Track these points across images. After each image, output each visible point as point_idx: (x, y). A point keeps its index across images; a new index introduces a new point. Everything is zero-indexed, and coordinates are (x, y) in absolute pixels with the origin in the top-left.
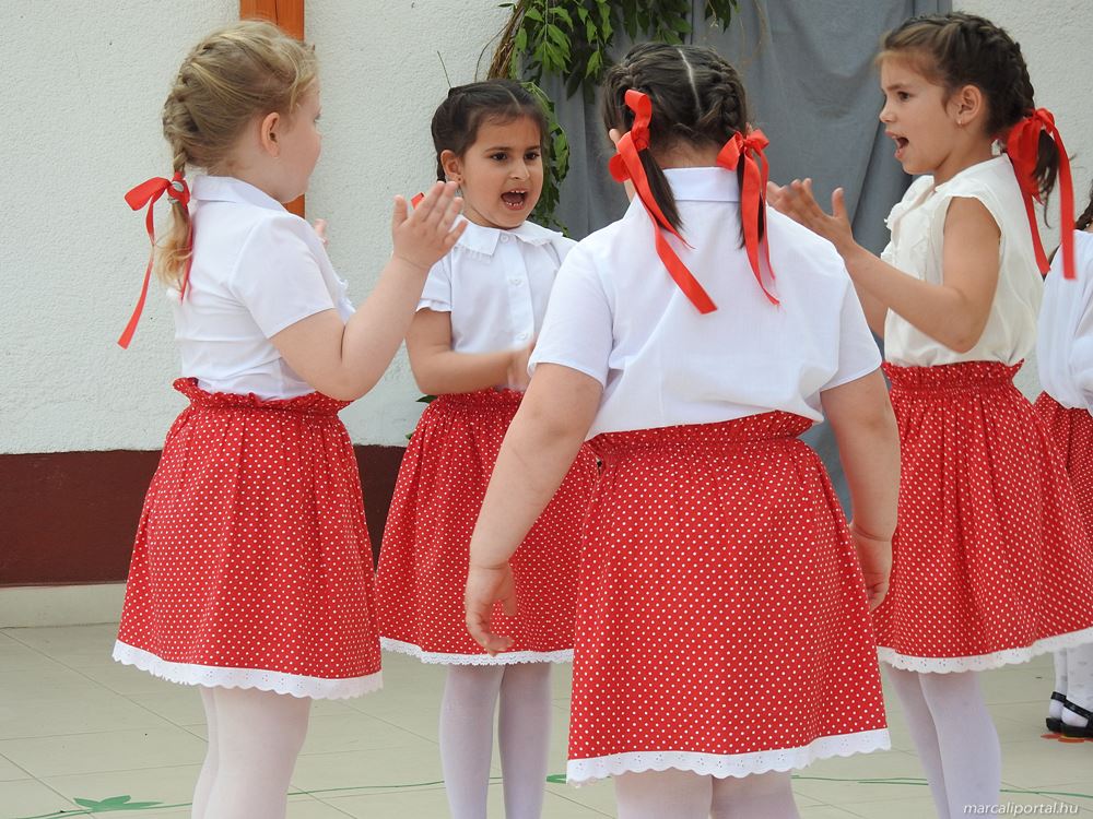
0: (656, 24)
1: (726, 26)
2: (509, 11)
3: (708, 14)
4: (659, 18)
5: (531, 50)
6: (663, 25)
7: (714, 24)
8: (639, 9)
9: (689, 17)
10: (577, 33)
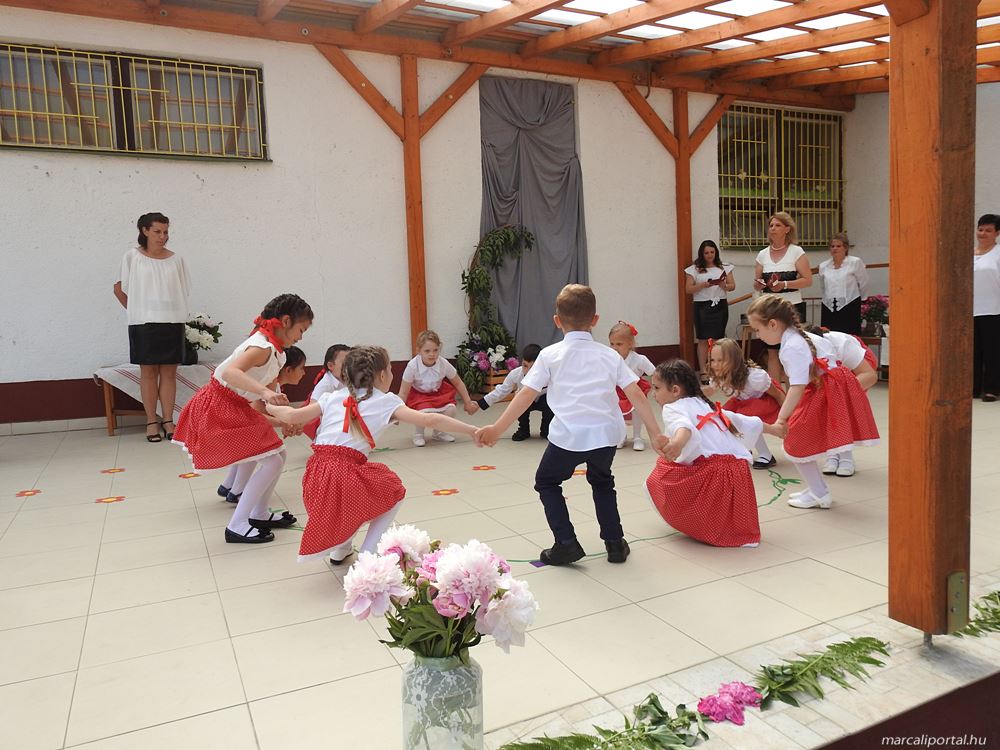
0: (513, 250)
1: (531, 250)
2: (476, 248)
3: (526, 247)
5: (482, 258)
6: (515, 250)
7: (527, 249)
8: (509, 246)
9: (521, 249)
10: (494, 253)
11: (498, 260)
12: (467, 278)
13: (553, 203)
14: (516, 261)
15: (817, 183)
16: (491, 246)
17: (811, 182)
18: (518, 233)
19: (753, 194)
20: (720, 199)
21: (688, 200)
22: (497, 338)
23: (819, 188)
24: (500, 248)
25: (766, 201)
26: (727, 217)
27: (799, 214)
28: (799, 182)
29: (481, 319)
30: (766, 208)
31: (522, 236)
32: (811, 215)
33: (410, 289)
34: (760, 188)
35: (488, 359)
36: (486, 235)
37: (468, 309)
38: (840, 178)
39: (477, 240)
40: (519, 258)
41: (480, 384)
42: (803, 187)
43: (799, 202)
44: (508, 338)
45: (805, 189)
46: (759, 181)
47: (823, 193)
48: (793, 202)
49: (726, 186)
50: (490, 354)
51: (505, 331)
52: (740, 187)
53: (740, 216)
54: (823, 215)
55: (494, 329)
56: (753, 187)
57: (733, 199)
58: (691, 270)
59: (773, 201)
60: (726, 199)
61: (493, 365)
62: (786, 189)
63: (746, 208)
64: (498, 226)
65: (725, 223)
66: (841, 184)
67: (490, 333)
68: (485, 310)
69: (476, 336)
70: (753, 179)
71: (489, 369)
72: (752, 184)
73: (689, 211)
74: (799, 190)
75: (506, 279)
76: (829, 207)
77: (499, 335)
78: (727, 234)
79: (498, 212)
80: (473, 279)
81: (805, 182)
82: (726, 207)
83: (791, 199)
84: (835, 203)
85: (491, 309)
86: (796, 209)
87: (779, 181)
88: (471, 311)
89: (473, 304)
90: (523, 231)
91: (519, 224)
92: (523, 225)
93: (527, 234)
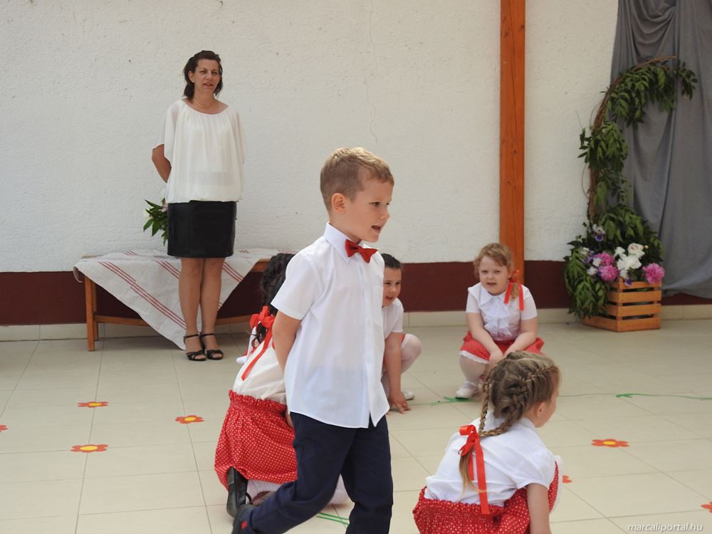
1: (691, 97)
2: (604, 94)
3: (683, 93)
4: (664, 95)
5: (613, 109)
7: (686, 97)
8: (656, 92)
9: (675, 94)
10: (631, 102)
11: (638, 113)
12: (588, 140)
14: (665, 115)
16: (628, 92)
18: (672, 71)
22: (631, 232)
24: (642, 94)
29: (607, 203)
33: (501, 155)
35: (614, 265)
36: (621, 75)
37: (587, 186)
39: (605, 83)
40: (671, 110)
41: (601, 302)
44: (648, 232)
50: (618, 258)
51: (644, 222)
55: (627, 218)
61: (624, 274)
64: (640, 61)
67: (621, 225)
68: (614, 189)
69: (598, 229)
71: (616, 280)
75: (649, 141)
77: (635, 228)
79: (639, 39)
80: (597, 142)
85: (623, 186)
88: (593, 190)
89: (595, 180)
90: (679, 68)
91: (675, 57)
92: (680, 58)
93: (685, 72)
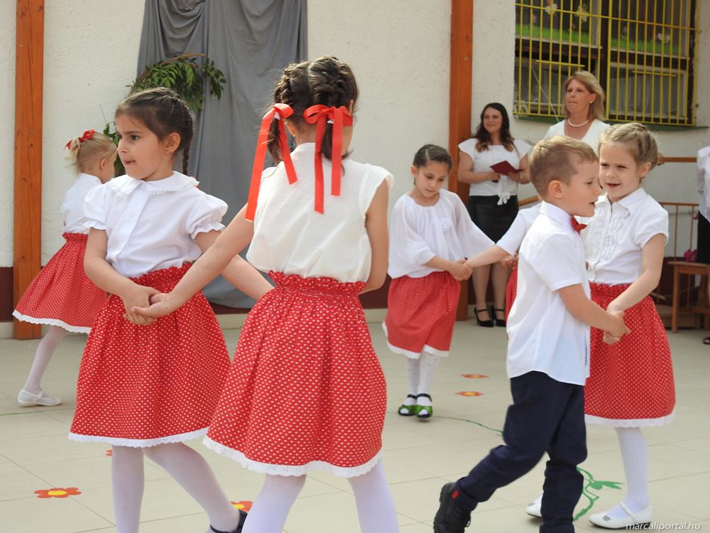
0: (191, 96)
1: (219, 98)
2: (129, 89)
3: (211, 93)
4: (192, 94)
6: (193, 97)
7: (214, 97)
8: (184, 90)
9: (204, 95)
13: (258, 26)
15: (659, 30)
17: (650, 28)
18: (201, 70)
19: (566, 39)
20: (517, 41)
21: (469, 39)
23: (661, 37)
25: (585, 50)
26: (525, 70)
27: (632, 74)
28: (633, 25)
30: (584, 61)
31: (206, 74)
32: (649, 76)
33: (16, 148)
34: (576, 30)
36: (148, 69)
38: (692, 24)
39: (131, 76)
40: (199, 111)
42: (640, 34)
43: (632, 56)
45: (641, 38)
46: (576, 19)
47: (667, 44)
48: (623, 55)
49: (527, 22)
52: (547, 25)
53: (545, 69)
54: (666, 78)
56: (566, 28)
57: (536, 44)
58: (468, 147)
59: (595, 51)
60: (526, 43)
62: (615, 35)
63: (555, 58)
64: (166, 55)
65: (523, 78)
66: (693, 33)
70: (566, 16)
72: (565, 23)
73: (470, 55)
74: (632, 37)
76: (675, 66)
78: (524, 96)
79: (169, 34)
81: (642, 26)
82: (526, 55)
83: (620, 50)
84: (684, 62)
86: (628, 66)
87: (605, 22)
90: (208, 67)
91: (203, 55)
92: (209, 57)
93: (214, 72)
